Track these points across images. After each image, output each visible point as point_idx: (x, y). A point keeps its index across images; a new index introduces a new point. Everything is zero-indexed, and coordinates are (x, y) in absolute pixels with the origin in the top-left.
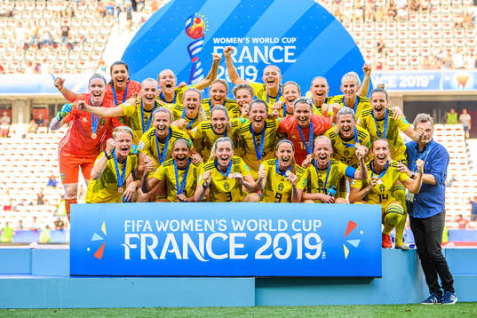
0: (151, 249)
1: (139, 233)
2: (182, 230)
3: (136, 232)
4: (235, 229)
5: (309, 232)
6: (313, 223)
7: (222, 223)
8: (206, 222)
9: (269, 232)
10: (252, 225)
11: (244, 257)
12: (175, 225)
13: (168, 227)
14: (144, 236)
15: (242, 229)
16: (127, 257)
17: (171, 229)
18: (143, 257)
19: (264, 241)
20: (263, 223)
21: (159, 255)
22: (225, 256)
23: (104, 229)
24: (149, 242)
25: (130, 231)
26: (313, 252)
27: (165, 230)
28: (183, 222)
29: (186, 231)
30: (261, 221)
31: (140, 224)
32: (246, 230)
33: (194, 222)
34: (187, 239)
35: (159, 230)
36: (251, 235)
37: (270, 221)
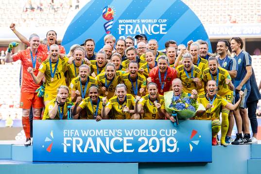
0: (79, 146)
1: (71, 137)
2: (97, 135)
3: (70, 137)
4: (127, 135)
5: (170, 137)
6: (171, 131)
7: (119, 131)
8: (110, 131)
9: (146, 137)
10: (137, 133)
11: (132, 151)
12: (92, 133)
13: (89, 134)
14: (75, 139)
15: (131, 135)
16: (65, 151)
17: (90, 134)
18: (74, 151)
19: (143, 142)
20: (143, 131)
21: (83, 150)
22: (121, 150)
23: (52, 135)
24: (78, 142)
25: (67, 136)
26: (172, 148)
27: (87, 135)
28: (97, 131)
29: (98, 136)
30: (141, 130)
31: (72, 132)
32: (133, 136)
33: (103, 131)
34: (99, 141)
35: (83, 135)
36: (136, 138)
37: (147, 130)
